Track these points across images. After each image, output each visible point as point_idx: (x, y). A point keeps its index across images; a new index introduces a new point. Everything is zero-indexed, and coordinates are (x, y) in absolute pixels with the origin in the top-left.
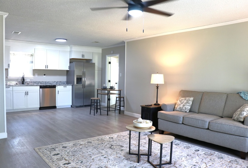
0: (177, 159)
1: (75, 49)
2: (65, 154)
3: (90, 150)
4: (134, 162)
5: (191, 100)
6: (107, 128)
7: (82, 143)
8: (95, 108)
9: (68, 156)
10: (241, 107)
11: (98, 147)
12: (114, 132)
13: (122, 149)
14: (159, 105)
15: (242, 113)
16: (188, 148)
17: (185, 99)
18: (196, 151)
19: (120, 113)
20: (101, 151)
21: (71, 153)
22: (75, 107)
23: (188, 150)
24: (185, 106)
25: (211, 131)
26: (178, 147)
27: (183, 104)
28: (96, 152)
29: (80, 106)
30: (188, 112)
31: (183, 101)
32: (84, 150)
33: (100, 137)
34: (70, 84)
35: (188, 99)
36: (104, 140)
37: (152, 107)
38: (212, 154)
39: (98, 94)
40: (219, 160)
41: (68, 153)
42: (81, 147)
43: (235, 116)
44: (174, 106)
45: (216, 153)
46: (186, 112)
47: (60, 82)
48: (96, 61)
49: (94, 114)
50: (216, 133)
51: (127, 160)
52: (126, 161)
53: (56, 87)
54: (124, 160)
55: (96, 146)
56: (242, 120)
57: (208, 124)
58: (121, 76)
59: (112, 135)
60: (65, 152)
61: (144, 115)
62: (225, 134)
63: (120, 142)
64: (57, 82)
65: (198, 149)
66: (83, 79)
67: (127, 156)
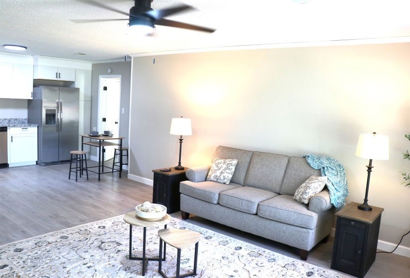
0: (206, 265)
1: (43, 62)
2: (19, 264)
3: (63, 254)
4: (137, 273)
5: (233, 164)
6: (96, 207)
7: (51, 239)
8: (79, 169)
9: (24, 269)
10: (307, 181)
11: (79, 247)
12: (108, 215)
13: (119, 249)
14: (183, 169)
15: (307, 191)
16: (225, 243)
17: (225, 163)
18: (236, 249)
19: (120, 177)
20: (83, 255)
21: (30, 261)
22: (44, 164)
23: (225, 247)
24: (224, 175)
25: (260, 219)
26: (209, 243)
27: (221, 170)
28: (74, 258)
29: (54, 163)
30: (228, 183)
31: (220, 165)
32: (54, 254)
33: (82, 227)
34: (35, 124)
35: (228, 162)
36: (90, 232)
37: (170, 174)
38: (260, 254)
39: (82, 144)
40: (269, 265)
41: (24, 262)
42: (48, 248)
43: (298, 195)
44: (206, 173)
45: (267, 251)
46: (224, 183)
47: (16, 119)
48: (82, 84)
49: (75, 178)
50: (268, 222)
51: (126, 270)
52: (124, 272)
53: (8, 130)
54: (120, 272)
55: (75, 244)
56: (306, 202)
57: (256, 206)
58: (123, 112)
59: (105, 221)
60: (19, 260)
61: (158, 187)
62: (280, 224)
63: (117, 235)
64: (10, 120)
65: (240, 246)
66: (58, 116)
67: (126, 263)
